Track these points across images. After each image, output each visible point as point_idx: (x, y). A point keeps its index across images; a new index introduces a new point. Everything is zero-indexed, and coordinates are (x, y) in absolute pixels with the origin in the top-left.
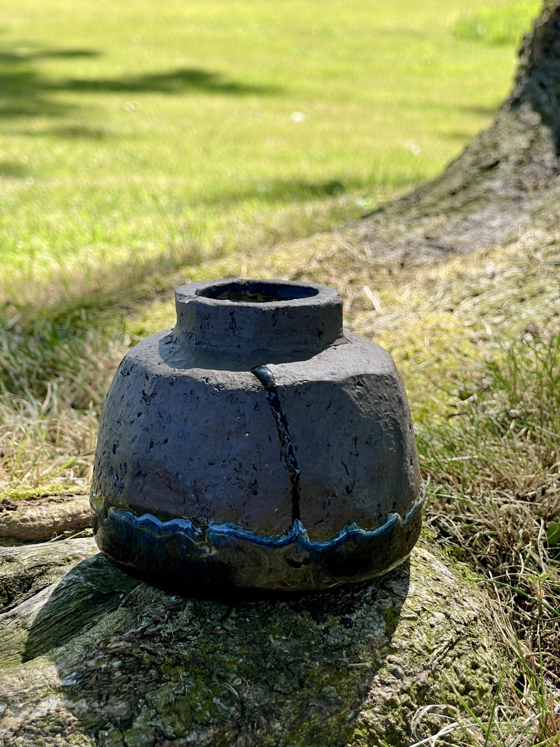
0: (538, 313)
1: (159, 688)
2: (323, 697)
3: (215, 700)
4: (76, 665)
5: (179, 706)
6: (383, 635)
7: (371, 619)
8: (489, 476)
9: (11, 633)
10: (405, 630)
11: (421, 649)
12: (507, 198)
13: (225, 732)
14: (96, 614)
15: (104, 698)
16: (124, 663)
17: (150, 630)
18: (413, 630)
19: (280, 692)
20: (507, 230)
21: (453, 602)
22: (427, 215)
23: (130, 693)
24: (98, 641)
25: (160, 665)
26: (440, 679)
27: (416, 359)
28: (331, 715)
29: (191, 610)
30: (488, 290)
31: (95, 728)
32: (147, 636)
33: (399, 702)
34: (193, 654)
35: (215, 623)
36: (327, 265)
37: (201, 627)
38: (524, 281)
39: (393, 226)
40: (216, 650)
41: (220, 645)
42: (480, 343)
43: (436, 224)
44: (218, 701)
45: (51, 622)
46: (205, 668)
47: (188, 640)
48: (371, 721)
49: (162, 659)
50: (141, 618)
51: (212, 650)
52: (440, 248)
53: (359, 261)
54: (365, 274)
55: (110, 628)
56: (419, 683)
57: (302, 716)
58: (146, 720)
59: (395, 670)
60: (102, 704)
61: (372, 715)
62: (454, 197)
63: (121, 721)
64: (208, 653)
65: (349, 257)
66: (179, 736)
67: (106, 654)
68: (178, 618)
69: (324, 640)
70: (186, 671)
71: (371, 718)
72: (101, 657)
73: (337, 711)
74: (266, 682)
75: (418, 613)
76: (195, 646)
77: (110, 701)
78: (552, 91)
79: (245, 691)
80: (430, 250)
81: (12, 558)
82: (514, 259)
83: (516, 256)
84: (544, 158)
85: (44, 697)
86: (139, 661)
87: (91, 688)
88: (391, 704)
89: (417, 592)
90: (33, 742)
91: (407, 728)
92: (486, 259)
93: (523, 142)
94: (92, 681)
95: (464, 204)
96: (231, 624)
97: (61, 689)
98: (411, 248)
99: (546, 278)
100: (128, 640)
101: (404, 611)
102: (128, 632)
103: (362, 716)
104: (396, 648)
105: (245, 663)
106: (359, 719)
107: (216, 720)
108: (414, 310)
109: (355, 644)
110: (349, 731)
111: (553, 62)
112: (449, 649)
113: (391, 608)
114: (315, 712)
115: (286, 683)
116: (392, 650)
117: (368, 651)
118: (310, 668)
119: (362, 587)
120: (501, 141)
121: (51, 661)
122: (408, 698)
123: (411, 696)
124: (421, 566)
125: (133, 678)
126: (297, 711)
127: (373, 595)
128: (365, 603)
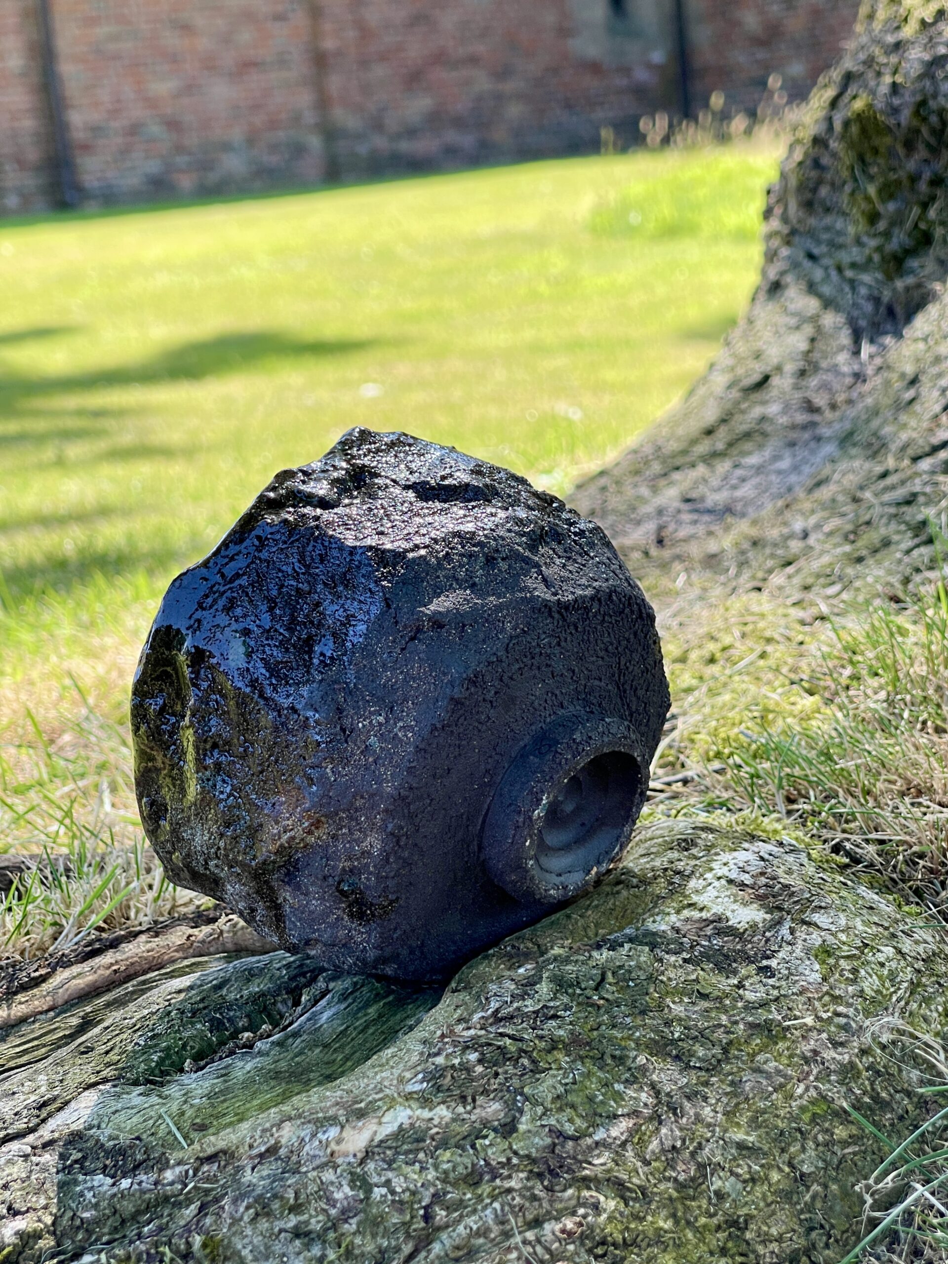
0: (890, 572)
1: (538, 1080)
2: (759, 1069)
3: (617, 1086)
4: (419, 1064)
5: (572, 1098)
6: (820, 980)
7: (797, 962)
8: (894, 782)
9: (303, 1053)
10: (846, 973)
11: (873, 995)
12: (794, 427)
13: (641, 1125)
14: (408, 1017)
15: (469, 1099)
16: (482, 1054)
17: (504, 1012)
18: (858, 971)
19: (700, 1068)
20: (807, 471)
21: (900, 934)
22: (677, 468)
23: (502, 1091)
24: (439, 1033)
25: (532, 1052)
27: (727, 659)
28: (775, 1090)
29: (551, 981)
30: (805, 554)
31: (469, 1139)
32: (501, 1020)
33: (860, 1066)
34: (572, 1032)
35: (589, 992)
37: (572, 1001)
38: (854, 532)
39: (630, 492)
40: (600, 1025)
41: (605, 1017)
42: (817, 624)
43: (694, 478)
44: (622, 1086)
45: (351, 1034)
46: (592, 1049)
47: (560, 1017)
48: (829, 1094)
49: (532, 1044)
50: (487, 999)
51: (595, 1026)
52: (709, 511)
55: (448, 1017)
57: (737, 1095)
58: (533, 1120)
59: (847, 1024)
60: (469, 1108)
61: (828, 1086)
62: (712, 436)
63: (501, 1125)
64: (592, 1030)
66: (582, 1134)
67: (455, 1046)
68: (537, 992)
69: (741, 997)
70: (568, 1056)
71: (829, 1090)
72: (450, 1051)
73: (782, 1086)
75: (859, 949)
76: (571, 1023)
77: (478, 1103)
79: (654, 1072)
80: (695, 516)
82: (832, 506)
83: (834, 500)
84: (836, 361)
85: (388, 1110)
86: (502, 1050)
87: (448, 1090)
88: (848, 1072)
89: (849, 923)
90: (390, 1168)
91: (876, 1098)
92: (788, 515)
93: (799, 342)
94: (447, 1080)
95: (730, 445)
96: (610, 991)
97: (409, 1097)
98: (665, 519)
99: (888, 524)
100: (478, 1026)
101: (839, 948)
102: (476, 1017)
103: (816, 1088)
104: (840, 997)
105: (644, 1036)
106: (813, 1093)
107: (626, 1111)
108: (701, 598)
109: (785, 996)
110: (803, 1109)
111: (821, 220)
112: (911, 993)
113: (820, 946)
114: (752, 1089)
115: (706, 1055)
116: (836, 999)
117: (805, 1004)
118: (733, 1033)
119: (775, 925)
120: (765, 347)
121: (382, 1065)
122: (871, 1059)
123: (875, 1058)
124: (844, 893)
125: (500, 1070)
126: (728, 1089)
127: (792, 933)
128: (784, 944)
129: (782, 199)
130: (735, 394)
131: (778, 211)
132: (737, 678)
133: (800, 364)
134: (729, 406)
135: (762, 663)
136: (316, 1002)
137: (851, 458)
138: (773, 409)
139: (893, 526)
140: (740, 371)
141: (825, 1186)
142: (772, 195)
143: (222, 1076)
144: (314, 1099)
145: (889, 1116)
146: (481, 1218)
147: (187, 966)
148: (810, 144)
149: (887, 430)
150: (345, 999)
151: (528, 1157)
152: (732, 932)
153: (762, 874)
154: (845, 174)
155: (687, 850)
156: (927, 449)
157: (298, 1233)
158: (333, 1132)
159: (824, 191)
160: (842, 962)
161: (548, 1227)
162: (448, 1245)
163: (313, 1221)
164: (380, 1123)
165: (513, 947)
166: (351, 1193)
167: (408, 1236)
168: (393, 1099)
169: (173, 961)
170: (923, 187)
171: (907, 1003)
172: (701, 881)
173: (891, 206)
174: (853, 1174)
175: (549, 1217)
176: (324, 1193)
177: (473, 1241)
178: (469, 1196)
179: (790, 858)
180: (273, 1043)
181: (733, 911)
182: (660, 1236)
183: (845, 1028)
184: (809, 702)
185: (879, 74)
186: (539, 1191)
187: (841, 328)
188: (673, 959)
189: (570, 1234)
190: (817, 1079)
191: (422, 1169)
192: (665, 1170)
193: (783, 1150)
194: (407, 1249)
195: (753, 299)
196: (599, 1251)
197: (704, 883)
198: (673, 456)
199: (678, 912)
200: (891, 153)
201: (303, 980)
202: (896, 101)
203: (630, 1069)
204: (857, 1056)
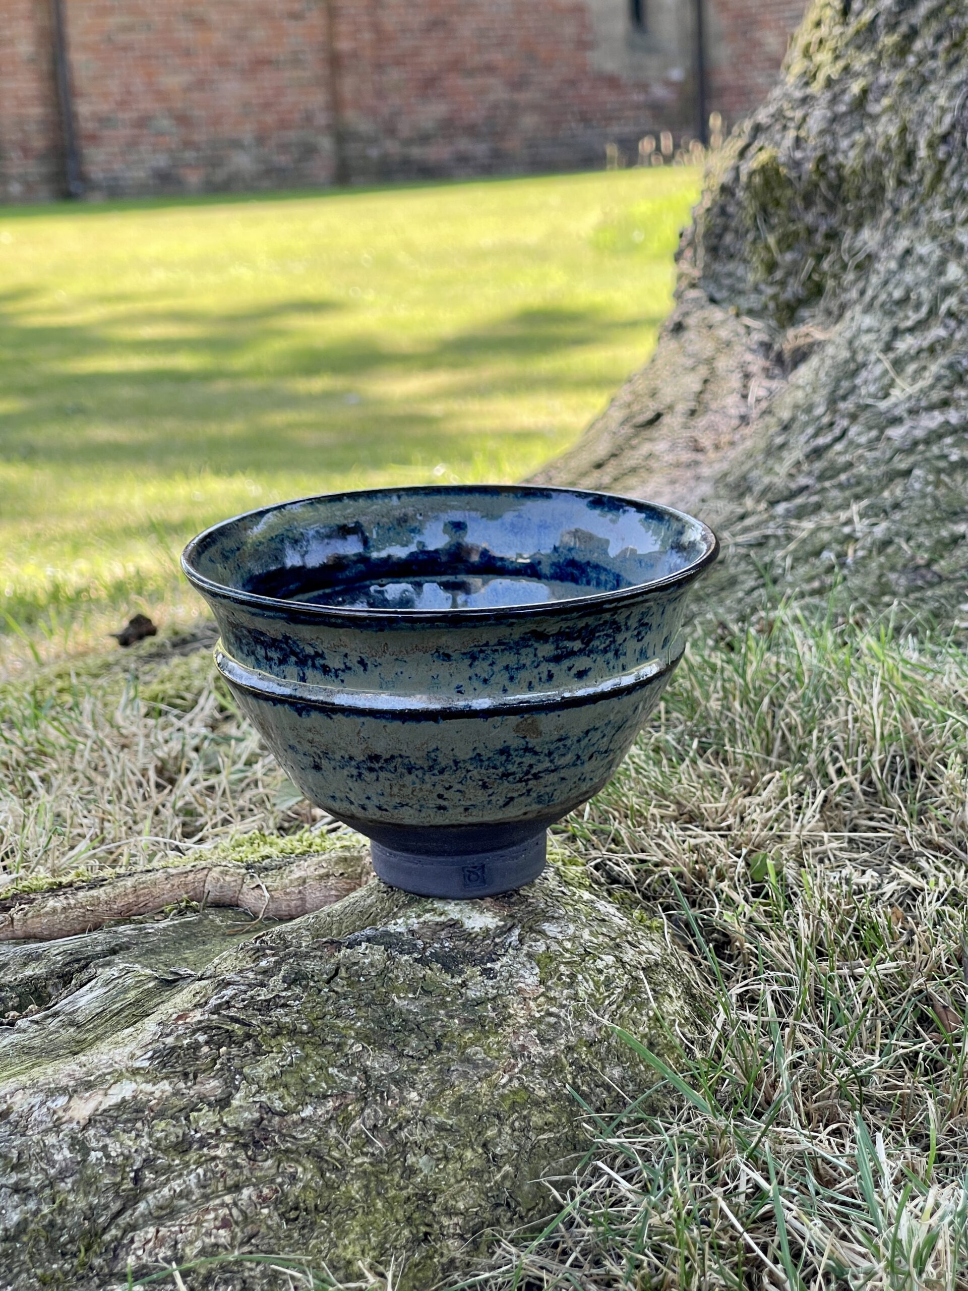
1: (258, 1061)
2: (468, 1060)
3: (331, 1070)
4: (150, 1044)
5: (287, 1079)
6: (537, 983)
7: (519, 966)
9: (57, 1032)
10: (564, 977)
11: (587, 998)
13: (348, 1105)
15: (191, 1076)
16: (211, 1036)
18: (576, 977)
19: (412, 1057)
21: (626, 945)
23: (222, 1070)
24: (175, 1016)
25: (257, 1036)
28: (480, 1079)
29: (287, 974)
31: (184, 1112)
32: (234, 1006)
33: (565, 1061)
34: (297, 1020)
35: (320, 985)
37: (303, 992)
40: (325, 1015)
41: (331, 1008)
44: (336, 1070)
45: (106, 1016)
46: (314, 1036)
47: (289, 1006)
48: (531, 1085)
49: (258, 1029)
51: (321, 1015)
55: (186, 1002)
56: (588, 1039)
57: (444, 1083)
58: (247, 1096)
59: (557, 1023)
60: (189, 1084)
61: (531, 1078)
62: (599, 471)
63: (216, 1100)
64: (317, 1019)
66: (290, 1111)
67: (187, 1029)
68: (273, 983)
69: (461, 994)
70: (290, 1041)
71: (532, 1082)
72: (181, 1032)
73: (487, 1076)
74: (393, 1046)
75: (581, 957)
76: (298, 1012)
77: (199, 1079)
79: (368, 1059)
81: (40, 955)
85: (115, 1083)
86: (229, 1034)
87: (173, 1067)
88: (552, 1066)
89: (577, 933)
90: (109, 1135)
93: (693, 383)
94: (173, 1059)
95: (616, 480)
96: (340, 985)
97: (135, 1072)
99: (737, 565)
100: (211, 1011)
101: (562, 954)
102: (211, 1003)
103: (518, 1078)
104: (555, 998)
105: (365, 1027)
106: (516, 1083)
107: (335, 1092)
109: (502, 995)
110: (504, 1097)
111: (725, 265)
112: (624, 998)
113: (544, 952)
114: (459, 1078)
115: (419, 1045)
116: (551, 1000)
117: (520, 1003)
118: (448, 1027)
119: (506, 931)
120: (661, 386)
121: (117, 1043)
122: (576, 1056)
123: (580, 1055)
125: (224, 1051)
126: (436, 1077)
127: (521, 941)
128: (510, 949)
130: (627, 430)
133: (692, 405)
134: (620, 440)
136: (81, 986)
138: (661, 447)
139: (743, 566)
140: (636, 408)
141: (517, 1168)
142: (684, 238)
144: (50, 1071)
146: (185, 1182)
148: (718, 192)
149: (755, 474)
150: (110, 983)
151: (236, 1129)
152: (465, 936)
154: (748, 222)
156: (786, 493)
157: (16, 1189)
158: (62, 1101)
159: (729, 238)
160: (562, 968)
161: (246, 1192)
162: (152, 1205)
163: (32, 1178)
164: (106, 1095)
165: (262, 941)
166: (69, 1155)
167: (117, 1195)
168: (121, 1074)
170: (819, 239)
171: (618, 1007)
173: (789, 257)
174: (545, 1158)
175: (248, 1183)
176: (45, 1155)
177: (175, 1202)
178: (177, 1162)
180: (32, 1021)
181: (469, 917)
182: (350, 1204)
183: (554, 1026)
185: (785, 128)
186: (242, 1160)
187: (733, 371)
188: (406, 957)
189: (265, 1199)
190: (521, 1072)
191: (138, 1136)
192: (363, 1146)
193: (480, 1133)
194: (115, 1207)
195: (659, 339)
196: (292, 1215)
199: (419, 916)
200: (791, 206)
201: (76, 966)
202: (798, 155)
203: (347, 1055)
204: (563, 1052)
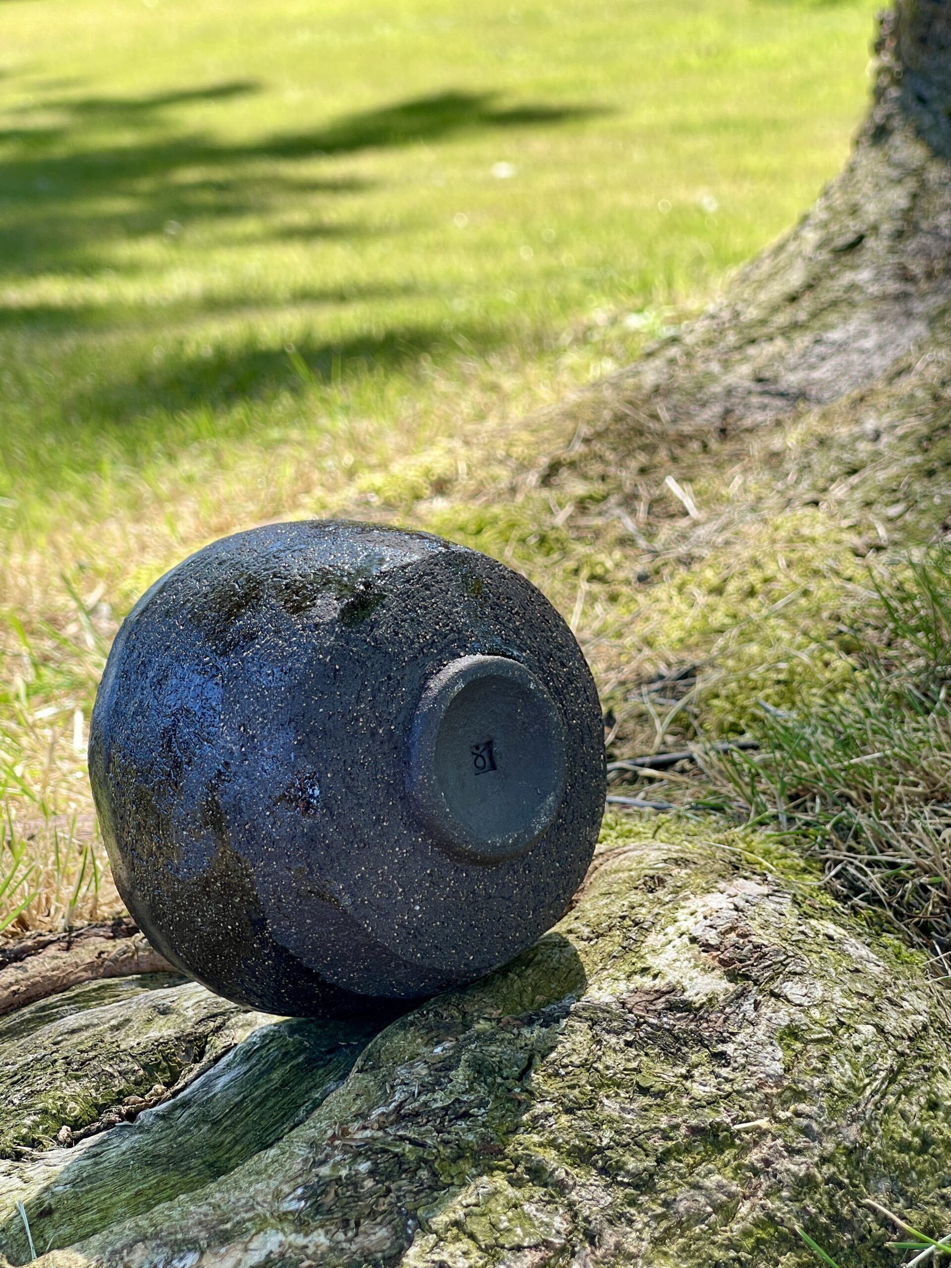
1: (437, 1198)
3: (529, 1208)
4: (300, 1175)
5: (473, 1226)
6: (781, 1072)
7: (758, 1048)
8: (916, 785)
9: (189, 1131)
10: (814, 1061)
11: (843, 1088)
12: (884, 297)
13: (550, 1259)
14: (315, 1087)
15: (352, 1224)
16: (375, 1164)
17: (409, 1107)
18: (828, 1058)
19: (629, 1184)
20: (891, 353)
21: (886, 1005)
22: (753, 341)
23: (391, 1213)
24: (330, 1133)
25: (433, 1161)
26: (880, 1133)
27: (767, 593)
28: (715, 1212)
29: (469, 1066)
30: (872, 461)
32: (404, 1117)
33: (819, 1178)
34: (483, 1137)
35: (510, 1083)
36: (599, 445)
37: (490, 1092)
38: (929, 439)
39: (699, 367)
40: (517, 1128)
41: (524, 1118)
42: (871, 555)
43: (770, 354)
44: (533, 1208)
45: (247, 1107)
46: (505, 1158)
47: (472, 1115)
48: (779, 1214)
49: (435, 1151)
50: (392, 1087)
51: (512, 1128)
52: (782, 395)
53: (651, 433)
54: (663, 454)
55: (345, 1109)
56: (848, 1144)
58: (423, 1252)
59: (808, 1127)
60: (350, 1234)
61: (778, 1203)
62: (795, 305)
63: (384, 1258)
65: (633, 429)
67: (346, 1153)
68: (451, 1081)
69: (687, 1092)
70: (476, 1167)
71: (779, 1209)
72: (338, 1158)
73: (723, 1205)
74: (604, 1169)
75: (833, 1030)
76: (484, 1125)
77: (362, 1228)
78: (937, 106)
79: (573, 1189)
80: (766, 400)
81: (168, 1008)
82: (909, 403)
83: (912, 396)
84: (937, 222)
85: (257, 1233)
86: (399, 1158)
87: (330, 1211)
88: (806, 1184)
89: (826, 995)
91: (836, 1218)
92: (862, 408)
93: (898, 198)
94: (329, 1199)
95: (814, 315)
96: (535, 1082)
97: (282, 1217)
98: (733, 400)
100: (376, 1126)
101: (810, 1029)
102: (375, 1114)
103: (763, 1206)
104: (803, 1092)
105: (567, 1143)
106: (759, 1213)
107: (533, 1241)
108: (753, 509)
109: (738, 1092)
110: (747, 1234)
111: (934, 58)
112: (889, 1083)
113: (788, 1026)
114: (687, 1210)
115: (636, 1168)
116: (800, 1096)
117: (761, 1101)
118: (671, 1139)
119: (738, 998)
120: (862, 201)
121: (258, 1173)
122: (833, 1169)
123: (838, 1166)
124: (827, 952)
125: (393, 1187)
126: (660, 1210)
127: (756, 1009)
128: (746, 1023)
129: (895, 33)
130: (824, 256)
131: (891, 44)
132: (772, 622)
133: (899, 224)
134: (817, 269)
135: (803, 602)
136: (217, 1059)
137: (939, 344)
138: (864, 275)
140: (834, 228)
142: (885, 25)
143: (94, 1156)
144: (176, 1214)
145: (849, 1236)
147: (94, 990)
150: (249, 1059)
152: (687, 1007)
153: (732, 929)
155: (651, 891)
158: (191, 1259)
159: (939, 27)
160: (811, 1047)
164: (246, 1250)
165: (437, 1014)
168: (265, 1220)
169: (79, 982)
171: (883, 1097)
172: (660, 936)
179: (769, 906)
180: (157, 1116)
181: (691, 979)
183: (806, 1131)
184: (842, 663)
188: (614, 1040)
190: (766, 1195)
195: (857, 143)
197: (664, 940)
198: (751, 325)
199: (629, 977)
201: (212, 1024)
203: (546, 1184)
204: (816, 1165)
